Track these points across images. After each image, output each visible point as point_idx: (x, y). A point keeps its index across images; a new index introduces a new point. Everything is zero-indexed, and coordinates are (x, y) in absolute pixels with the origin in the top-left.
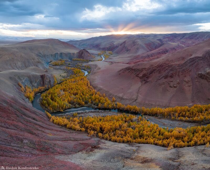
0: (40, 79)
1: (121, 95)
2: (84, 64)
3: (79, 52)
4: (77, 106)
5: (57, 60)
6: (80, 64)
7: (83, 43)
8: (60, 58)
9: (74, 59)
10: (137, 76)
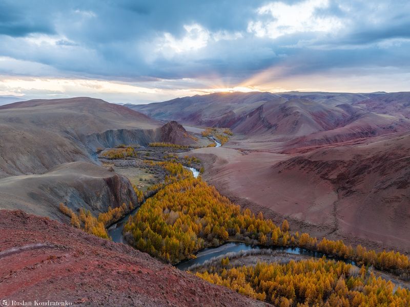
0: (106, 188)
1: (298, 216)
2: (181, 155)
3: (163, 129)
4: (216, 241)
5: (113, 146)
6: (171, 154)
7: (157, 111)
8: (118, 143)
9: (155, 144)
10: (323, 177)
